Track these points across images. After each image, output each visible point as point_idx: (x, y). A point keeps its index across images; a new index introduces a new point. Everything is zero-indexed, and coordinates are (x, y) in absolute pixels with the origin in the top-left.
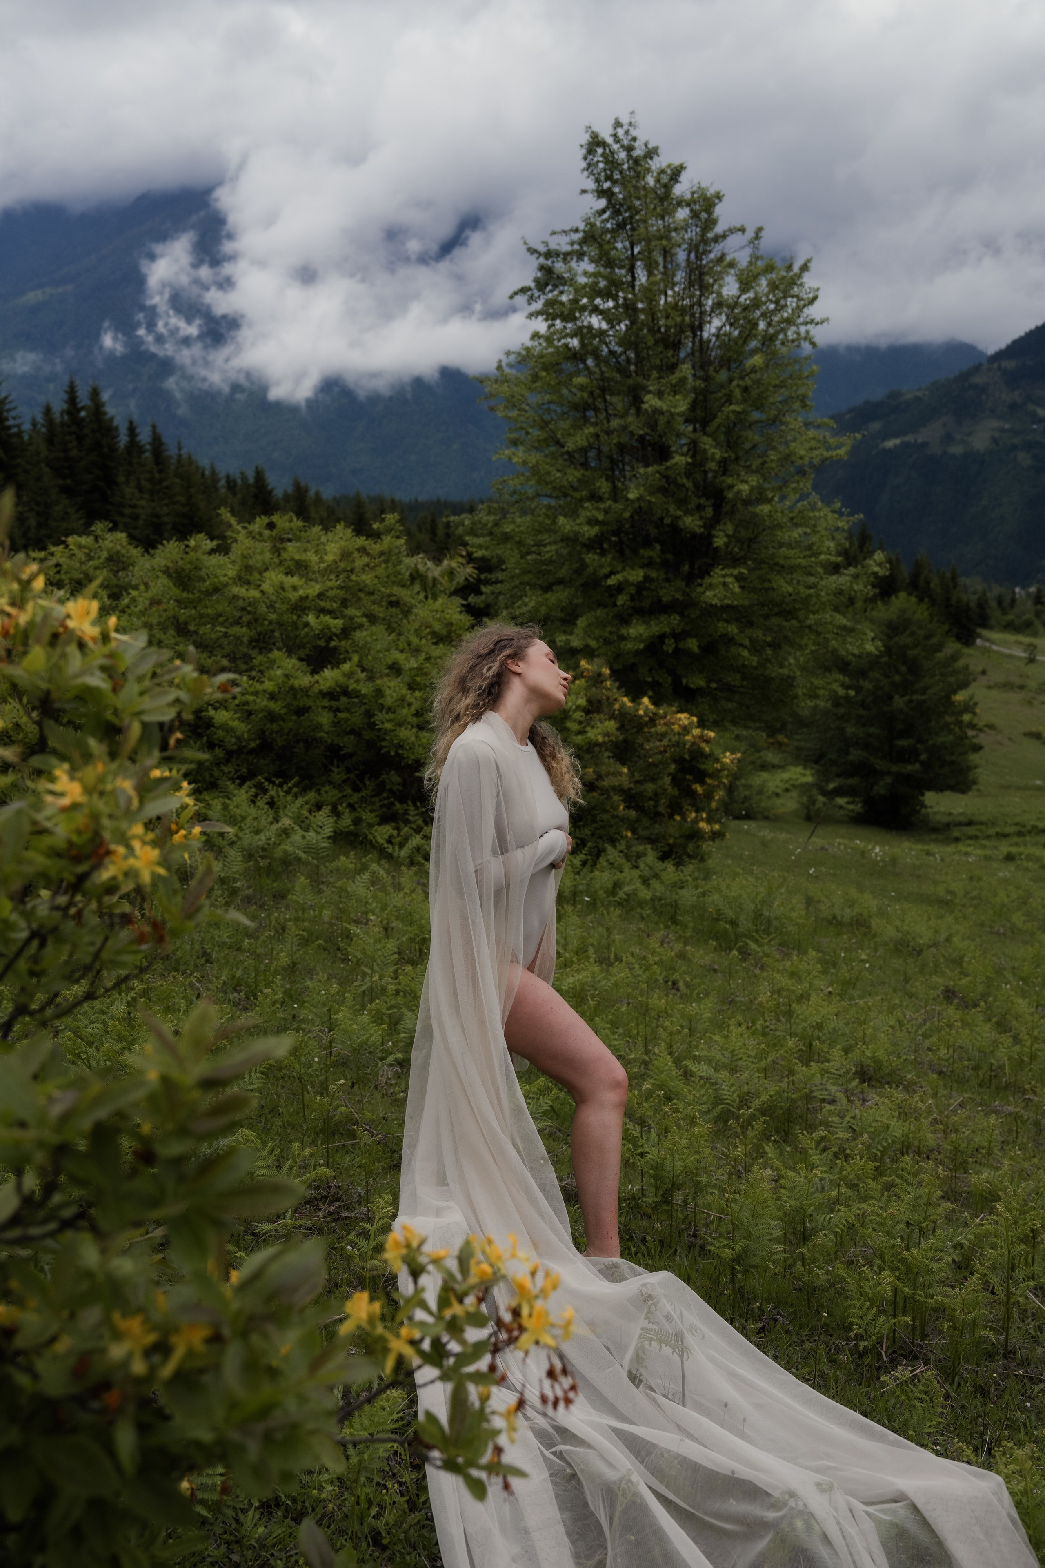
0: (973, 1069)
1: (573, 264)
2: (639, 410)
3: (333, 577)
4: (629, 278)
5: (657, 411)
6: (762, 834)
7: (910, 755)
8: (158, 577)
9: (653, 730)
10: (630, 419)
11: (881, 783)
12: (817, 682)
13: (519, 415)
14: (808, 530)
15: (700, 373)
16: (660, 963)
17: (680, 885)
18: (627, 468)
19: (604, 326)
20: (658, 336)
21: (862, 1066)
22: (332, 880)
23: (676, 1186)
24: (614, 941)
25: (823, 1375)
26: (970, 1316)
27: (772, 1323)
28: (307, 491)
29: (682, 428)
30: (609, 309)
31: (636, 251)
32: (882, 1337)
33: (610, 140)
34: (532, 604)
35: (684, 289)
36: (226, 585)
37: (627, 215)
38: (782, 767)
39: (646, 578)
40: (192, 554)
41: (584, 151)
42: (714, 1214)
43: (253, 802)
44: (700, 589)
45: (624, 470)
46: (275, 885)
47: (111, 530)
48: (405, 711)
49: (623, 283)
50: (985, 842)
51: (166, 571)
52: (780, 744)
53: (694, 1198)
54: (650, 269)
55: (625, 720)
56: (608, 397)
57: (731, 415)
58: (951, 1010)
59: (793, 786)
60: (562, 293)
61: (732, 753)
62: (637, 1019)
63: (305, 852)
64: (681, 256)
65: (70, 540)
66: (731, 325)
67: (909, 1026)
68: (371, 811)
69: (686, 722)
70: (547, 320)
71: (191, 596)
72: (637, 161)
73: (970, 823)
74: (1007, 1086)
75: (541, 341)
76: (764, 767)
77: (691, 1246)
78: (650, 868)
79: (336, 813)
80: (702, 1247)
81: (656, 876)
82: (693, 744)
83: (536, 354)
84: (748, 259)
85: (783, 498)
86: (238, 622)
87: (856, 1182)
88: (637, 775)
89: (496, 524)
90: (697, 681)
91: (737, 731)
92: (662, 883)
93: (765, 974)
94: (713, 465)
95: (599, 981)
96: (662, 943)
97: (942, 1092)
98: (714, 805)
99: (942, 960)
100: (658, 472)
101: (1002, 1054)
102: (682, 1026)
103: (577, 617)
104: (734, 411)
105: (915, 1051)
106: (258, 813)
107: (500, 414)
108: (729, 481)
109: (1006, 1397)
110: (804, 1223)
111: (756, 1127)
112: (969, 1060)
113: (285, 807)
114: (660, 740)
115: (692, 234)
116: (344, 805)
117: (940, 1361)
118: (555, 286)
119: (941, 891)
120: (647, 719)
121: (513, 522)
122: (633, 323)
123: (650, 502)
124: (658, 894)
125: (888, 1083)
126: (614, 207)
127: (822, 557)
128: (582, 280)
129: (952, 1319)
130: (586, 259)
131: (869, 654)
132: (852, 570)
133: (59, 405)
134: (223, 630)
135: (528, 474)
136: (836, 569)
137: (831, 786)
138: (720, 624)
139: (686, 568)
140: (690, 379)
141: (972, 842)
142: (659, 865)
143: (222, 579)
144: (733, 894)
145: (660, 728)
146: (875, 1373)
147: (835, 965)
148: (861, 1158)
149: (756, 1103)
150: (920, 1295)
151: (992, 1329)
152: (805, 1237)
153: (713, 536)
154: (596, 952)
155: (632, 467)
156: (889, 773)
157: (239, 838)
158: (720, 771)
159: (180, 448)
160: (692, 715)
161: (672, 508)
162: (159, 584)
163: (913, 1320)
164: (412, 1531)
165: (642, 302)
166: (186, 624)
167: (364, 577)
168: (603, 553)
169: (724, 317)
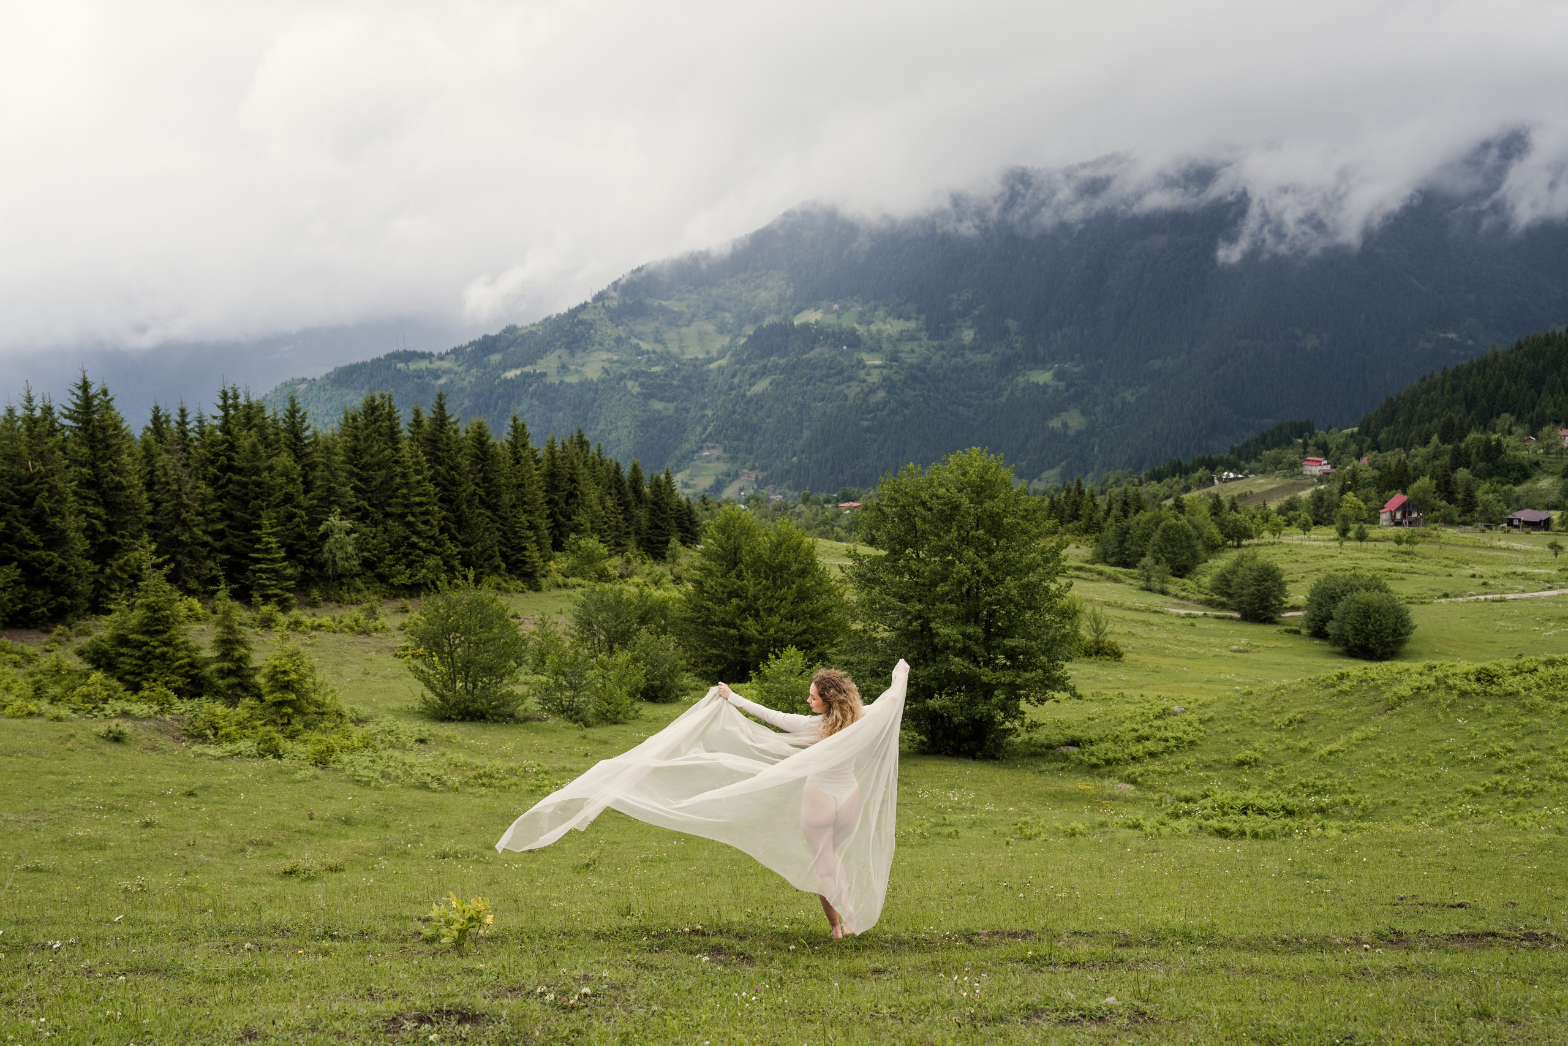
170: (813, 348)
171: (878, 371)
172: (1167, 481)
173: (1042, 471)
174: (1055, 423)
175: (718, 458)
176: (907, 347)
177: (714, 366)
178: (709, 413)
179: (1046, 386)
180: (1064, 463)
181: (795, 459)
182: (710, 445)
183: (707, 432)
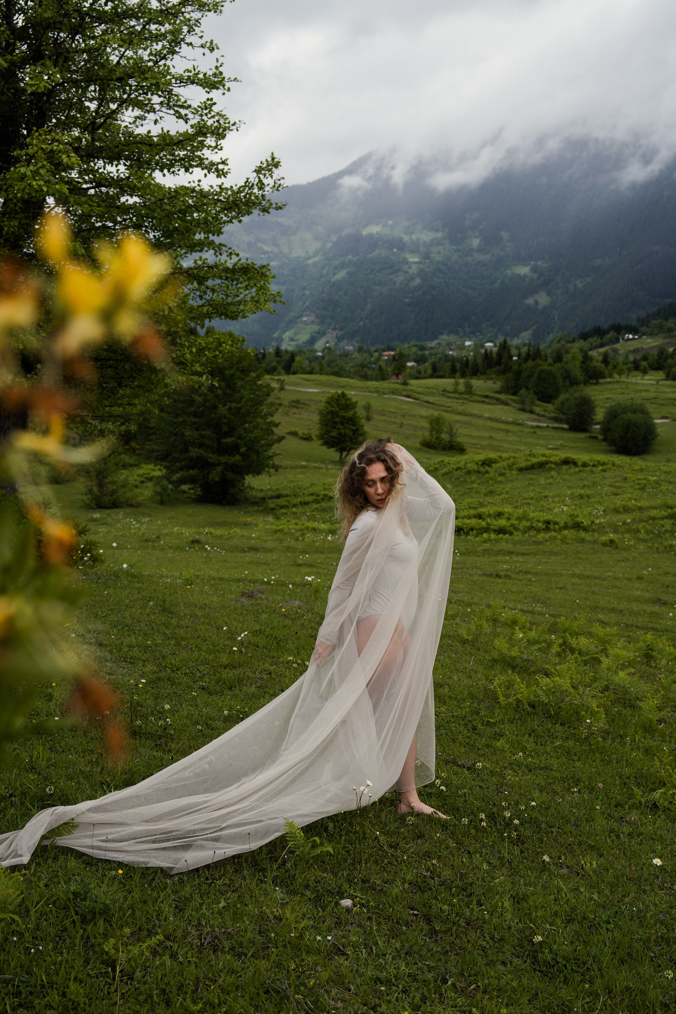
7: (233, 449)
11: (214, 472)
38: (137, 466)
50: (294, 510)
52: (134, 450)
59: (147, 478)
73: (279, 496)
76: (124, 466)
137: (176, 477)
141: (285, 511)
156: (219, 464)
170: (374, 251)
171: (416, 266)
172: (590, 340)
173: (520, 332)
174: (530, 301)
175: (312, 322)
176: (435, 249)
177: (310, 261)
178: (307, 292)
179: (525, 276)
180: (534, 327)
181: (361, 323)
182: (308, 313)
183: (306, 305)
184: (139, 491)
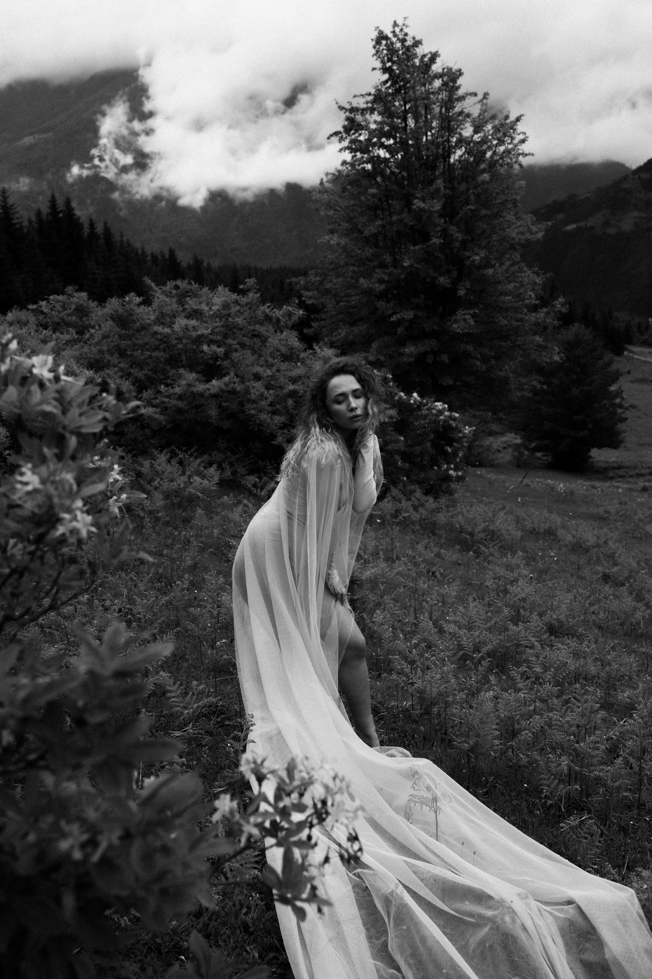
0: (620, 624)
1: (368, 116)
2: (410, 210)
3: (217, 320)
4: (403, 124)
5: (421, 210)
6: (489, 476)
7: (582, 425)
8: (107, 320)
9: (419, 413)
10: (404, 215)
11: (564, 443)
12: (523, 380)
13: (334, 214)
14: (518, 285)
15: (448, 185)
16: (424, 561)
17: (438, 510)
18: (403, 246)
19: (388, 156)
20: (422, 162)
21: (551, 625)
22: (219, 510)
23: (433, 704)
24: (396, 547)
25: (524, 822)
26: (617, 784)
27: (493, 789)
28: (202, 263)
29: (437, 221)
30: (390, 145)
31: (407, 107)
32: (562, 796)
33: (390, 35)
34: (343, 334)
35: (438, 131)
36: (150, 325)
37: (402, 84)
38: (502, 434)
39: (415, 316)
40: (127, 306)
41: (374, 43)
42: (457, 720)
43: (169, 462)
44: (449, 323)
45: (401, 248)
46: (184, 514)
47: (77, 291)
48: (263, 403)
49: (399, 128)
50: (630, 479)
51: (112, 318)
52: (501, 419)
53: (445, 711)
54: (416, 119)
55: (402, 406)
56: (390, 202)
57: (468, 212)
58: (607, 588)
59: (508, 445)
60: (360, 135)
61: (470, 427)
62: (410, 596)
63: (202, 493)
64: (436, 109)
65: (51, 297)
66: (468, 154)
67: (580, 599)
68: (243, 467)
69: (441, 408)
70: (351, 152)
71: (127, 332)
72: (408, 49)
73: (619, 468)
74: (642, 635)
75: (348, 166)
76: (491, 434)
77: (443, 740)
78: (418, 500)
79: (220, 467)
80: (450, 741)
81: (422, 505)
82: (445, 421)
83: (344, 174)
84: (479, 111)
85: (502, 264)
86: (157, 348)
87: (546, 698)
88: (409, 441)
89: (321, 283)
90: (448, 381)
91: (472, 412)
92: (426, 509)
93: (490, 567)
94: (457, 244)
95: (387, 573)
96: (426, 548)
97: (601, 640)
98: (458, 460)
99: (601, 555)
100: (422, 249)
101: (639, 615)
102: (438, 601)
103: (372, 341)
104: (470, 210)
105: (585, 614)
106: (172, 469)
107: (322, 213)
108: (467, 254)
109: (639, 833)
110: (513, 726)
111: (484, 664)
112: (618, 619)
113: (189, 465)
114: (424, 419)
115: (443, 95)
116: (227, 463)
117: (598, 811)
118: (356, 131)
119: (601, 511)
120: (415, 406)
121: (331, 281)
122: (405, 154)
123: (417, 268)
124: (423, 517)
125: (567, 635)
126: (393, 79)
127: (527, 301)
128: (373, 126)
129: (605, 785)
130: (376, 112)
131: (556, 362)
132: (545, 310)
133: (45, 209)
134: (149, 353)
135: (340, 251)
136: (535, 309)
137: (533, 445)
138: (462, 345)
139: (441, 309)
140: (442, 190)
141: (621, 480)
142: (424, 498)
143: (147, 321)
144: (471, 516)
145: (424, 412)
146: (557, 819)
147: (534, 560)
148: (550, 684)
149: (484, 650)
150: (585, 772)
151: (630, 790)
152: (514, 734)
153: (457, 289)
154: (384, 554)
155: (406, 246)
156: (568, 437)
157: (161, 485)
158: (462, 438)
159: (122, 236)
160: (444, 403)
161: (431, 271)
162: (108, 325)
163: (581, 787)
164: (268, 923)
165: (412, 140)
166: (125, 350)
167: (237, 319)
168: (388, 301)
169: (463, 149)
184: (501, 455)
